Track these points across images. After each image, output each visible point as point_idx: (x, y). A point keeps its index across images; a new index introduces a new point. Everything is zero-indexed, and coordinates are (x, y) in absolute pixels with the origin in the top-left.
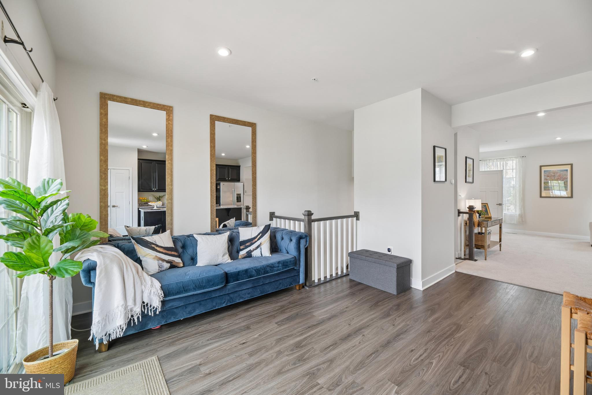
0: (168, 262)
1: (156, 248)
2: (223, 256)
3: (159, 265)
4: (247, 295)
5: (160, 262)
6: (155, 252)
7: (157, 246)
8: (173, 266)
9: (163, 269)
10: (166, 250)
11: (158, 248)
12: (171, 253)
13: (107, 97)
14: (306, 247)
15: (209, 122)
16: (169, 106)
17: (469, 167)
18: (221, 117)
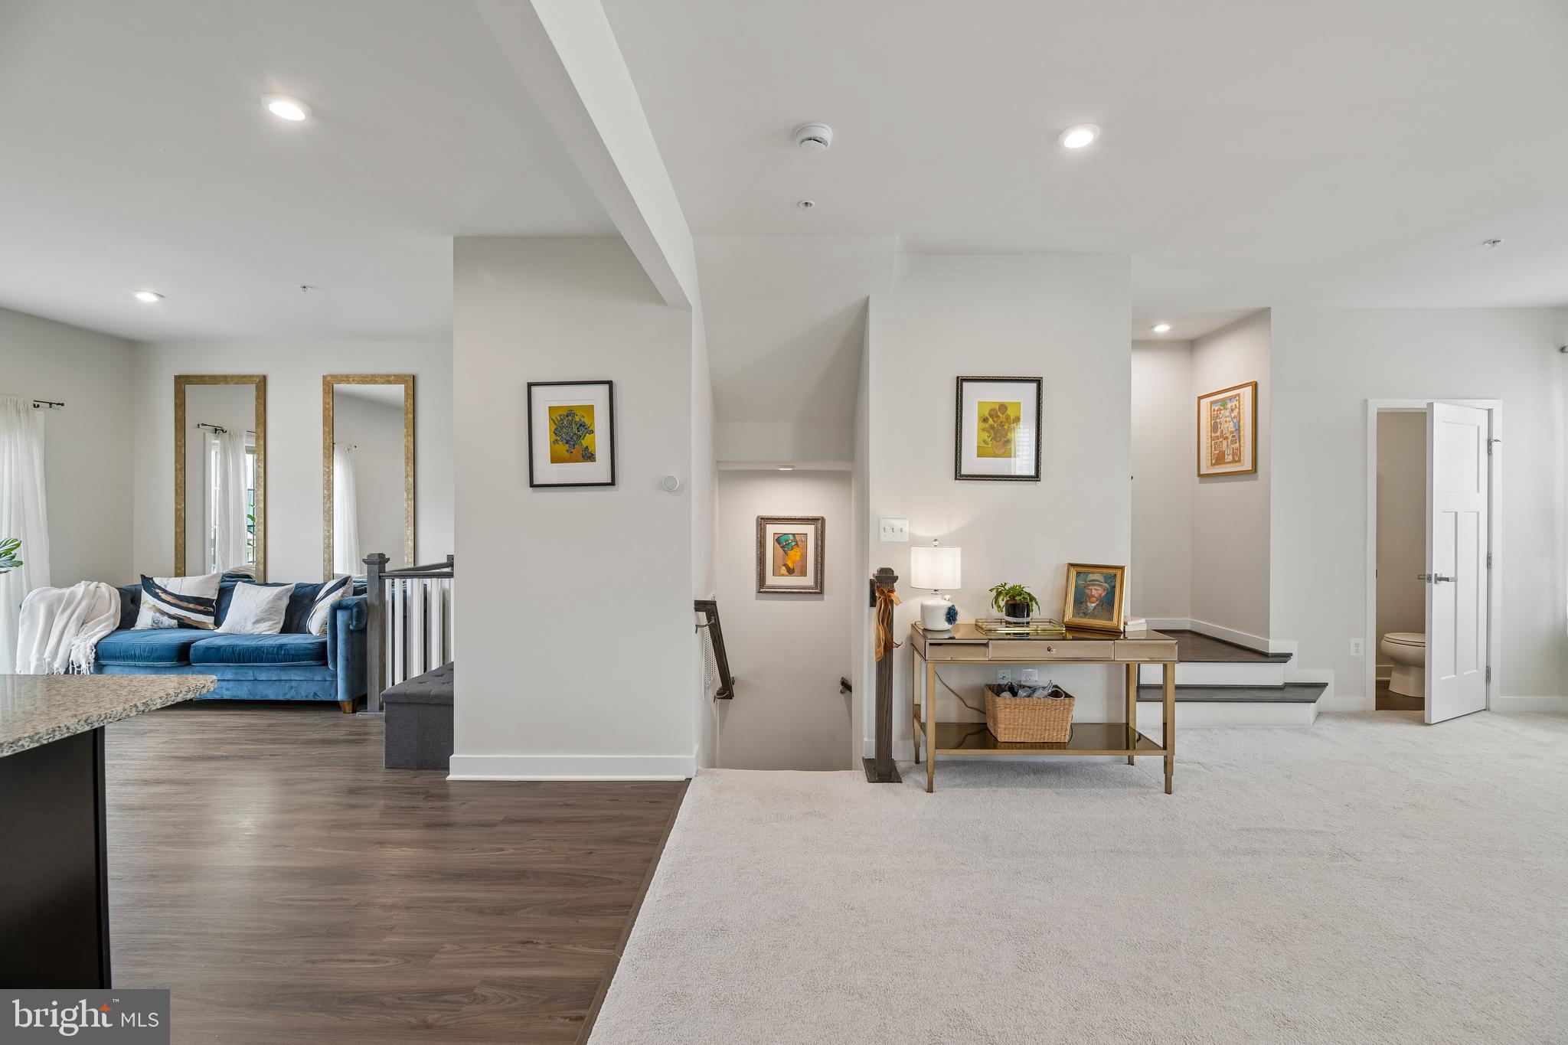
0: (171, 617)
1: (160, 594)
2: (257, 622)
3: (153, 619)
4: (224, 691)
5: (158, 615)
6: (156, 600)
7: (165, 591)
8: (183, 625)
9: (161, 626)
10: (182, 600)
11: (164, 596)
12: (191, 606)
13: (182, 382)
14: (351, 627)
15: (324, 388)
16: (258, 376)
17: (998, 416)
18: (342, 376)
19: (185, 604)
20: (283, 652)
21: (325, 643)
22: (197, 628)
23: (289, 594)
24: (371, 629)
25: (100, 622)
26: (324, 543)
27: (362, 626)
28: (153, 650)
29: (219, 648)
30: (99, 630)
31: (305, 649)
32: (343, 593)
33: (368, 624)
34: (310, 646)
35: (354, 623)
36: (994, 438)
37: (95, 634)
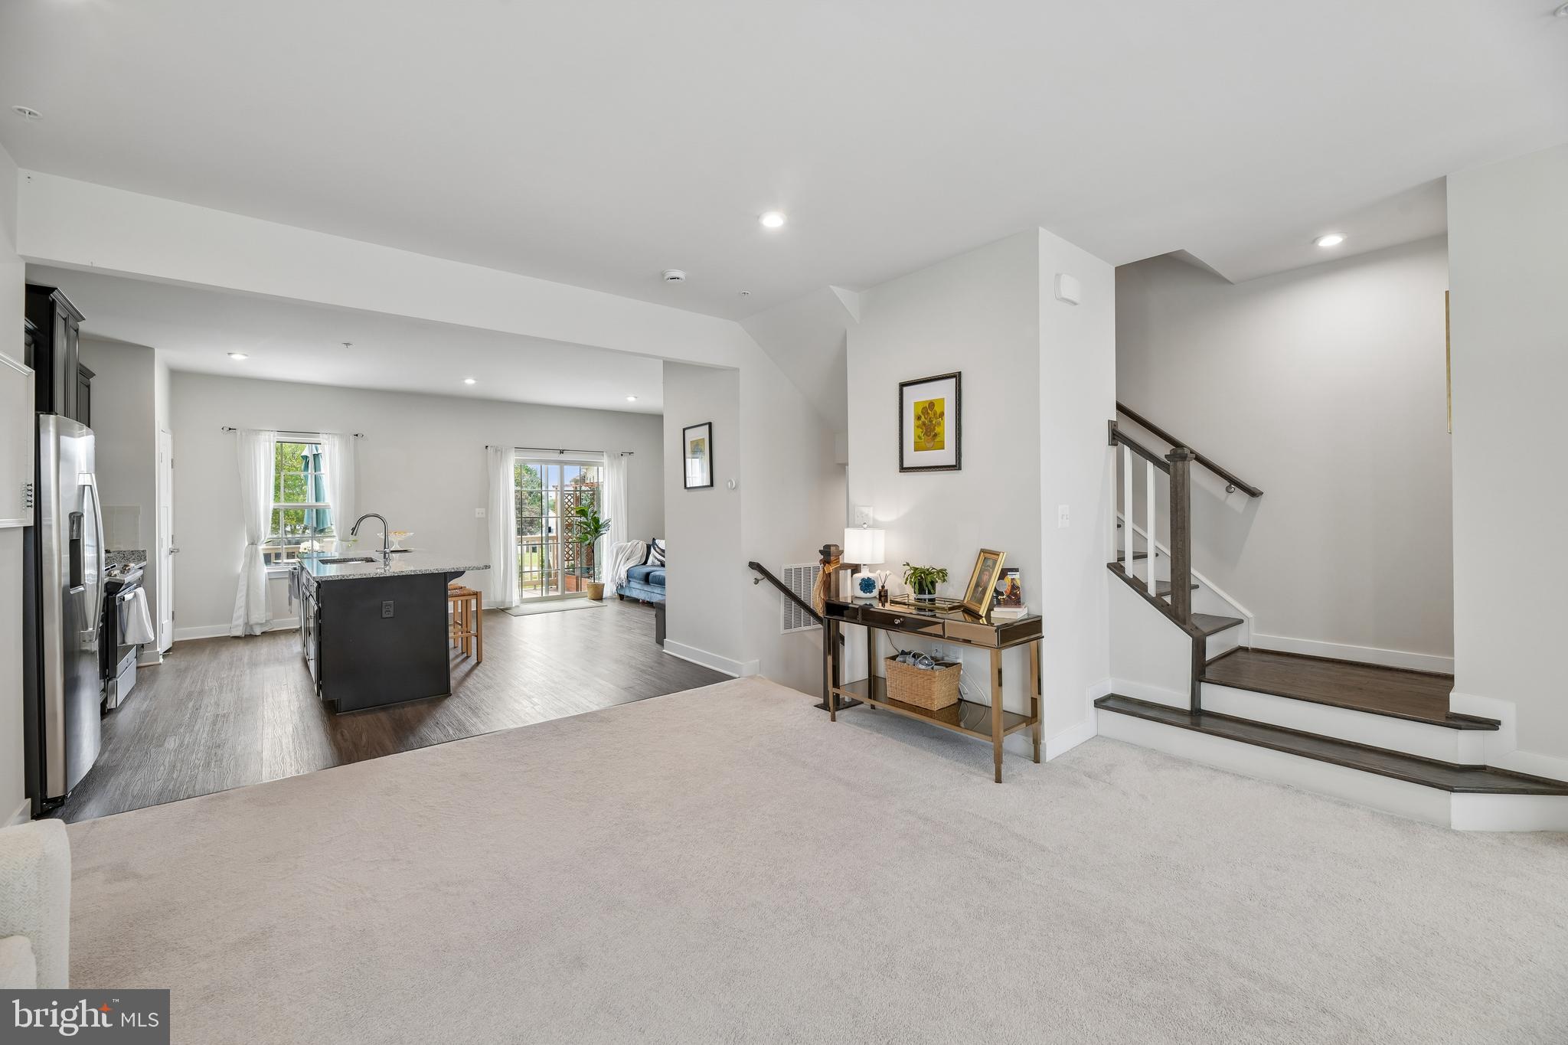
17: (928, 413)
25: (635, 559)
30: (632, 563)
36: (926, 434)
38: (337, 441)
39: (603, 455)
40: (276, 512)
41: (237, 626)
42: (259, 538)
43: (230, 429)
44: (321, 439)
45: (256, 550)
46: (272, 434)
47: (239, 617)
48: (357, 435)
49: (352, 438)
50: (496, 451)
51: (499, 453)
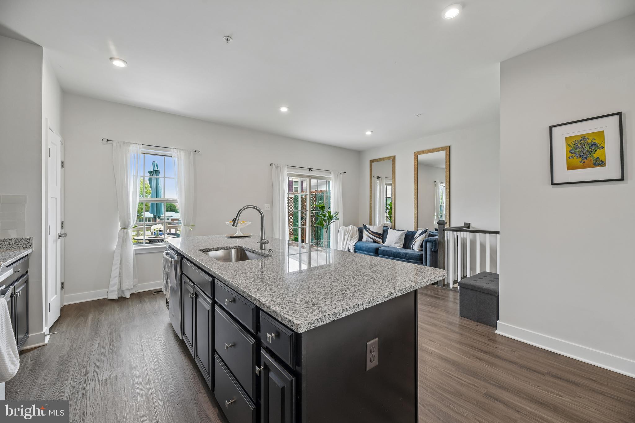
0: (371, 238)
2: (396, 243)
5: (368, 237)
7: (370, 230)
8: (374, 241)
9: (369, 241)
10: (374, 233)
11: (369, 231)
12: (376, 235)
13: (372, 162)
14: (432, 250)
15: (414, 157)
16: (393, 156)
18: (421, 151)
19: (374, 235)
20: (407, 256)
21: (422, 255)
22: (378, 243)
23: (405, 234)
24: (440, 251)
25: (355, 238)
26: (414, 216)
27: (436, 250)
28: (369, 249)
29: (387, 251)
30: (355, 240)
31: (415, 256)
32: (426, 235)
33: (439, 249)
34: (417, 255)
35: (434, 248)
37: (353, 242)
38: (182, 154)
39: (331, 173)
40: (141, 204)
41: (113, 291)
42: (129, 223)
43: (108, 140)
44: (173, 152)
45: (127, 233)
46: (139, 146)
47: (115, 285)
48: (195, 151)
49: (192, 153)
50: (277, 167)
51: (279, 168)
